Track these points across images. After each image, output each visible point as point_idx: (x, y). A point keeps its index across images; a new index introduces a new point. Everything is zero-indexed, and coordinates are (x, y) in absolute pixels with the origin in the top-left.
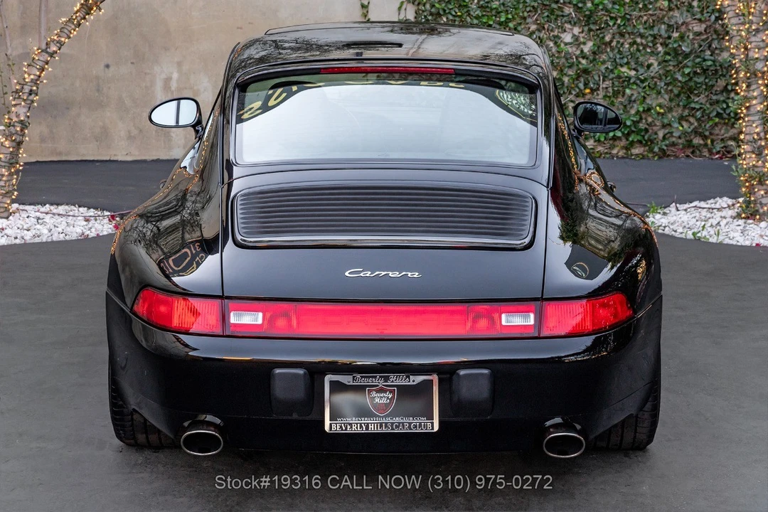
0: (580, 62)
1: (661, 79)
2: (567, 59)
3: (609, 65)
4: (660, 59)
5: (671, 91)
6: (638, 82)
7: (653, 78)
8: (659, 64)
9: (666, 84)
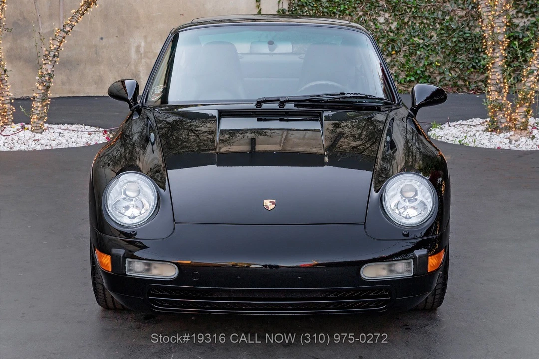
0: (389, 35)
1: (438, 45)
2: (381, 33)
3: (407, 37)
4: (438, 33)
5: (445, 52)
6: (425, 47)
7: (433, 44)
8: (437, 36)
9: (441, 48)
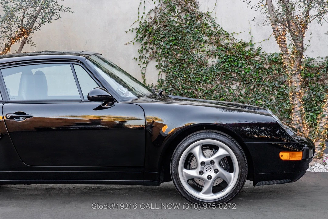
0: (240, 98)
1: (276, 105)
2: (234, 97)
3: (253, 99)
4: (276, 97)
5: (281, 110)
6: (266, 107)
7: (273, 105)
8: (276, 99)
9: (279, 108)
